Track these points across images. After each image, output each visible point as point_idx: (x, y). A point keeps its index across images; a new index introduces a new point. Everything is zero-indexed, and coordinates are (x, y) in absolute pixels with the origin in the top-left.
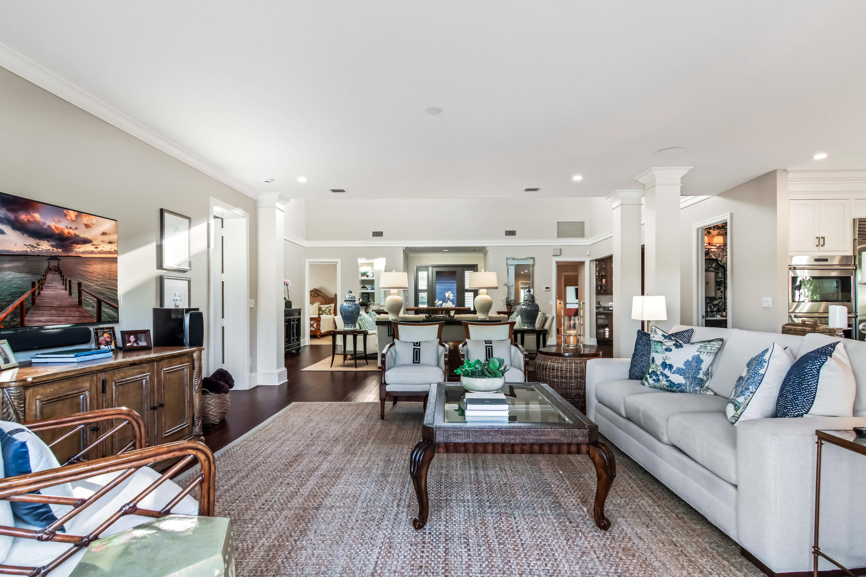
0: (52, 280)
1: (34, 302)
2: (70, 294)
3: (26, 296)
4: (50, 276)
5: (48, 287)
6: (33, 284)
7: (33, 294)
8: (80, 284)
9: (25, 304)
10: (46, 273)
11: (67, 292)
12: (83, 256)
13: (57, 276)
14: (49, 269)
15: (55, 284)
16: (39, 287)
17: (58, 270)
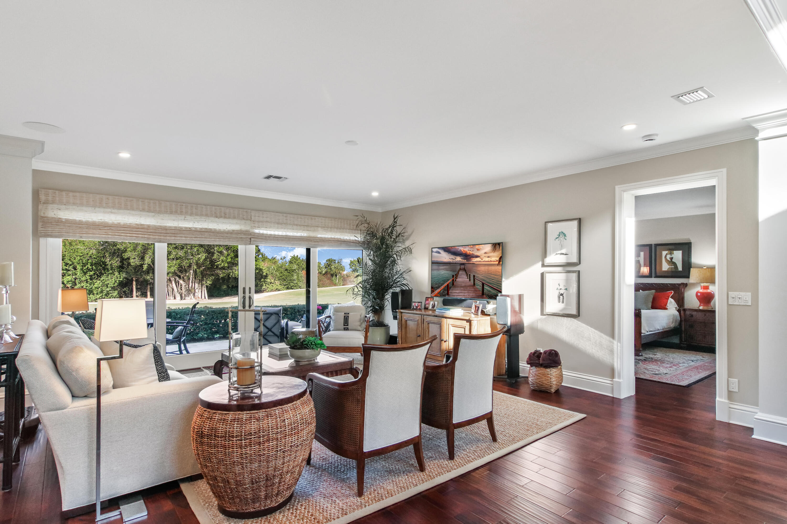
0: (462, 274)
1: (453, 284)
2: (470, 280)
3: (450, 281)
4: (460, 272)
5: (460, 277)
6: (453, 276)
7: (453, 280)
8: (474, 276)
9: (449, 285)
10: (459, 271)
11: (468, 280)
12: (476, 263)
13: (464, 272)
14: (460, 269)
15: (463, 276)
16: (455, 277)
17: (464, 270)
